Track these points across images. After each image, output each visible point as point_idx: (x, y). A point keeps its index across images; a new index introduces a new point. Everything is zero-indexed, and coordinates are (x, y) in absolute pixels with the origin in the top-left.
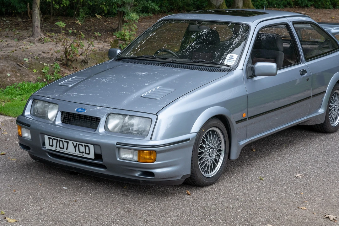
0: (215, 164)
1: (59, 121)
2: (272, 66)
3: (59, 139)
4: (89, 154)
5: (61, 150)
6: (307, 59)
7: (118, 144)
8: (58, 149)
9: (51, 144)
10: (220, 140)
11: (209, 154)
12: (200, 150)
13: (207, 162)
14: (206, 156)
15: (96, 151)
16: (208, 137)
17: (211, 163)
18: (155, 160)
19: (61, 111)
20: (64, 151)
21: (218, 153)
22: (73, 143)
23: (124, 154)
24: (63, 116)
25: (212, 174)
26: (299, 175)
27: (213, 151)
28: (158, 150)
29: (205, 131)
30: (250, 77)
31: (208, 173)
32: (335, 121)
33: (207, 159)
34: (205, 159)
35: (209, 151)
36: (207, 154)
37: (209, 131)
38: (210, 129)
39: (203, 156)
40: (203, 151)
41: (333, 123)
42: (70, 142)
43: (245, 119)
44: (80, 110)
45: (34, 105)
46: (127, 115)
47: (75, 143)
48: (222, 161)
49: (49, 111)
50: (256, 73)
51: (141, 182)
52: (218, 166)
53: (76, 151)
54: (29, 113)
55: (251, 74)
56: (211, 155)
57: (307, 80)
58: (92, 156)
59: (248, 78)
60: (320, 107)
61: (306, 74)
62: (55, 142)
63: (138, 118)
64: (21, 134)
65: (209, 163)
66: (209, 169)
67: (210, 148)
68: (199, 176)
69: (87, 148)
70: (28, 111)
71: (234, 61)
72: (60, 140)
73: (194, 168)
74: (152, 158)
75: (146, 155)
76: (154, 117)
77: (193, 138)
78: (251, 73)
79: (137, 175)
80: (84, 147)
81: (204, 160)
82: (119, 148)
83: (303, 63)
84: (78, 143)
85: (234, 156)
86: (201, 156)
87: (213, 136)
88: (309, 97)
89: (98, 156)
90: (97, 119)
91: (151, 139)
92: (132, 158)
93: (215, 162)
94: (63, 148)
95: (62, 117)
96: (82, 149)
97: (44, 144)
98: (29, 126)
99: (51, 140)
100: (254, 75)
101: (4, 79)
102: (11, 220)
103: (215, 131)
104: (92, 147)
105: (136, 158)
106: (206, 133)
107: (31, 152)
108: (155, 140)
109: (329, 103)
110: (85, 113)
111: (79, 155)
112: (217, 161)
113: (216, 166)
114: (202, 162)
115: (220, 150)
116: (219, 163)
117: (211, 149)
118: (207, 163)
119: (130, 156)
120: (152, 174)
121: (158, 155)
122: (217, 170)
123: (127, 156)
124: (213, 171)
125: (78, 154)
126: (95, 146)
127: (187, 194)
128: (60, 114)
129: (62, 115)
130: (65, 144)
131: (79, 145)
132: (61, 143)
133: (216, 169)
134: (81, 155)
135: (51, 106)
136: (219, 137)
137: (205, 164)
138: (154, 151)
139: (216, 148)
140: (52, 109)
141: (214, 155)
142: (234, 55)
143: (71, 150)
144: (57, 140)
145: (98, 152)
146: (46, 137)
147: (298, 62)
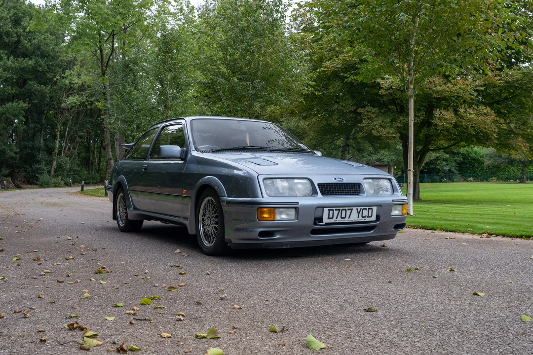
3: (341, 208)
8: (339, 220)
9: (331, 216)
20: (347, 220)
22: (357, 209)
42: (355, 209)
47: (359, 208)
58: (374, 218)
69: (370, 211)
72: (343, 210)
84: (362, 208)
96: (365, 213)
130: (348, 212)
132: (344, 212)
134: (363, 220)
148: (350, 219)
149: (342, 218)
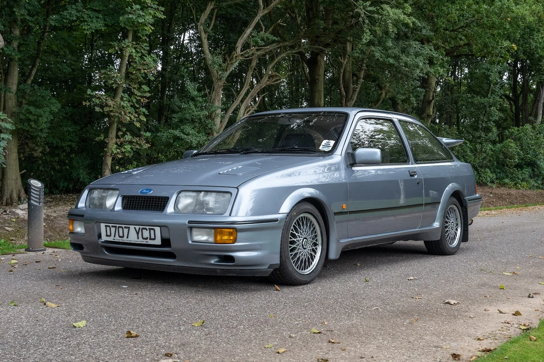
0: (311, 260)
1: (119, 207)
2: (376, 153)
3: (118, 225)
4: (154, 239)
5: (120, 240)
6: (417, 161)
7: (189, 222)
8: (117, 239)
9: (109, 234)
10: (315, 233)
11: (303, 245)
12: (290, 247)
13: (300, 255)
14: (298, 247)
15: (163, 235)
16: (301, 224)
17: (306, 257)
18: (235, 241)
19: (122, 196)
20: (125, 240)
21: (314, 248)
22: (135, 228)
23: (197, 235)
24: (125, 201)
25: (307, 271)
26: (412, 278)
27: (307, 242)
28: (239, 228)
29: (297, 215)
30: (350, 165)
31: (302, 270)
32: (453, 242)
33: (300, 251)
34: (298, 250)
35: (303, 241)
36: (300, 244)
37: (302, 217)
38: (302, 215)
39: (295, 246)
40: (295, 240)
41: (451, 244)
42: (132, 227)
43: (346, 213)
44: (145, 191)
45: (90, 195)
46: (201, 191)
47: (137, 227)
48: (319, 258)
49: (108, 198)
50: (357, 160)
51: (218, 271)
52: (313, 263)
53: (138, 238)
54: (83, 205)
55: (352, 162)
56: (304, 247)
57: (418, 184)
58: (158, 241)
59: (347, 166)
60: (434, 221)
61: (416, 177)
62: (113, 230)
63: (216, 193)
64: (73, 230)
65: (303, 257)
66: (303, 264)
67: (303, 238)
68: (290, 269)
69: (152, 232)
70: (82, 203)
71: (331, 148)
72: (119, 227)
73: (283, 258)
74: (232, 238)
75: (224, 235)
76: (234, 191)
77: (282, 219)
78: (352, 160)
79: (212, 262)
80: (148, 230)
81: (296, 252)
82: (191, 228)
83: (412, 164)
84: (141, 227)
85: (333, 255)
86: (293, 246)
87: (307, 225)
88: (421, 205)
89: (166, 242)
90: (165, 199)
91: (230, 215)
92: (207, 240)
93: (310, 257)
94: (123, 237)
95: (122, 202)
96: (146, 234)
97: (100, 236)
98: (82, 216)
99: (108, 228)
100: (354, 164)
101: (64, 237)
102: (53, 305)
103: (309, 220)
104: (158, 229)
105: (211, 239)
106: (298, 218)
107: (85, 253)
108: (236, 216)
109: (444, 217)
110: (151, 193)
111: (143, 242)
112: (313, 258)
113: (312, 263)
114: (294, 253)
115: (315, 244)
116: (315, 260)
117: (305, 240)
118: (300, 257)
119: (204, 238)
120: (232, 259)
121: (240, 235)
122: (312, 268)
123: (201, 237)
124: (307, 268)
125: (141, 241)
126: (162, 227)
127: (277, 290)
128: (120, 199)
129: (123, 200)
130: (126, 231)
131: (143, 229)
132: (121, 230)
133: (311, 266)
134: (144, 242)
135: (111, 192)
136: (314, 228)
137: (298, 256)
138: (234, 229)
139: (311, 240)
140: (112, 195)
141: (309, 247)
142: (331, 141)
143: (133, 238)
144: (116, 227)
145: (166, 236)
146: (103, 226)
147: (406, 161)
148: (129, 239)
149: (120, 237)
